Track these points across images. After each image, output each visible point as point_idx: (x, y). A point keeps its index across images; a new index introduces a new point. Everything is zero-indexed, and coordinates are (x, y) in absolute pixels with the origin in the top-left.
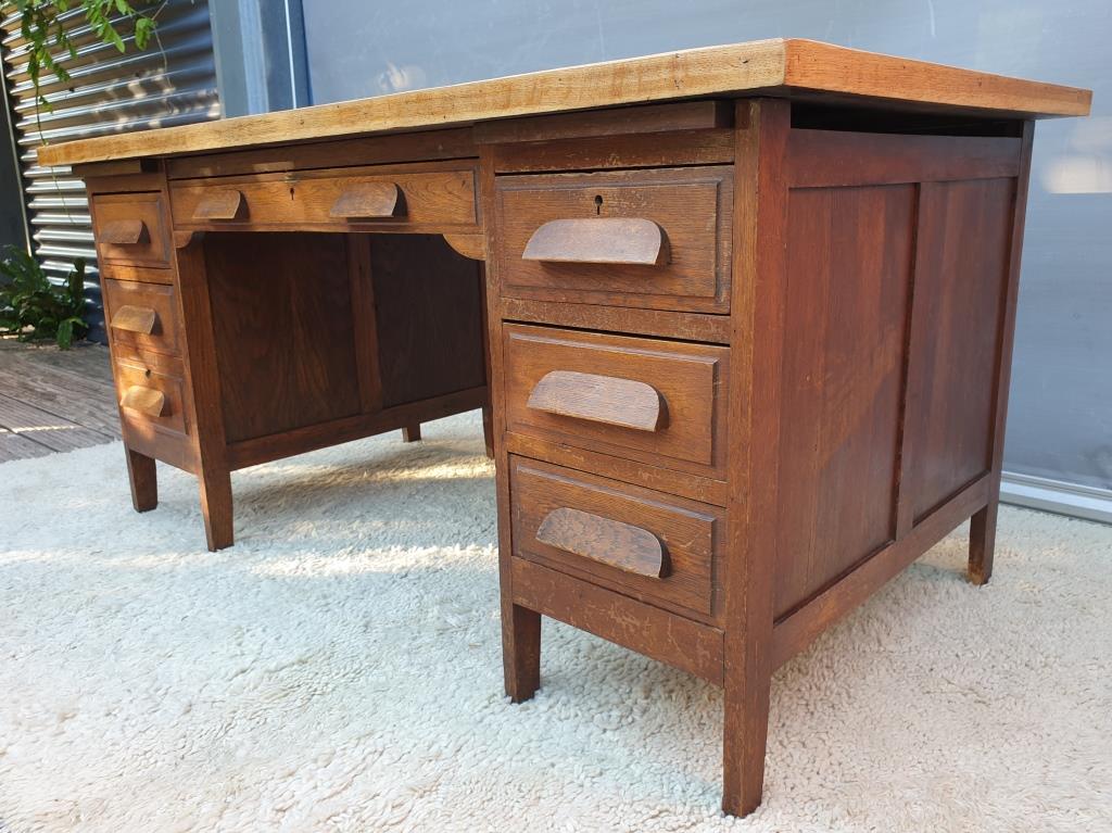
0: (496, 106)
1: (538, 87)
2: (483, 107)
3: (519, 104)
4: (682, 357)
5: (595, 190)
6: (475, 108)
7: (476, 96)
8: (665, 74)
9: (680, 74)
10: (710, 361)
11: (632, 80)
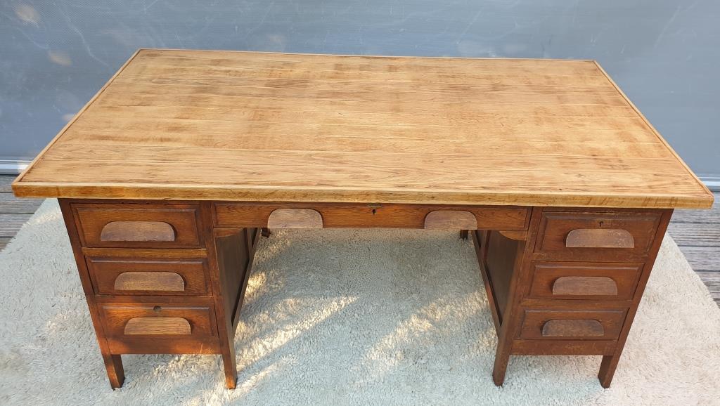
0: (581, 203)
1: (607, 200)
2: (574, 203)
3: (594, 204)
4: (625, 268)
5: (601, 219)
6: (567, 203)
7: (570, 199)
8: (667, 202)
9: (673, 203)
10: (636, 269)
11: (653, 202)
